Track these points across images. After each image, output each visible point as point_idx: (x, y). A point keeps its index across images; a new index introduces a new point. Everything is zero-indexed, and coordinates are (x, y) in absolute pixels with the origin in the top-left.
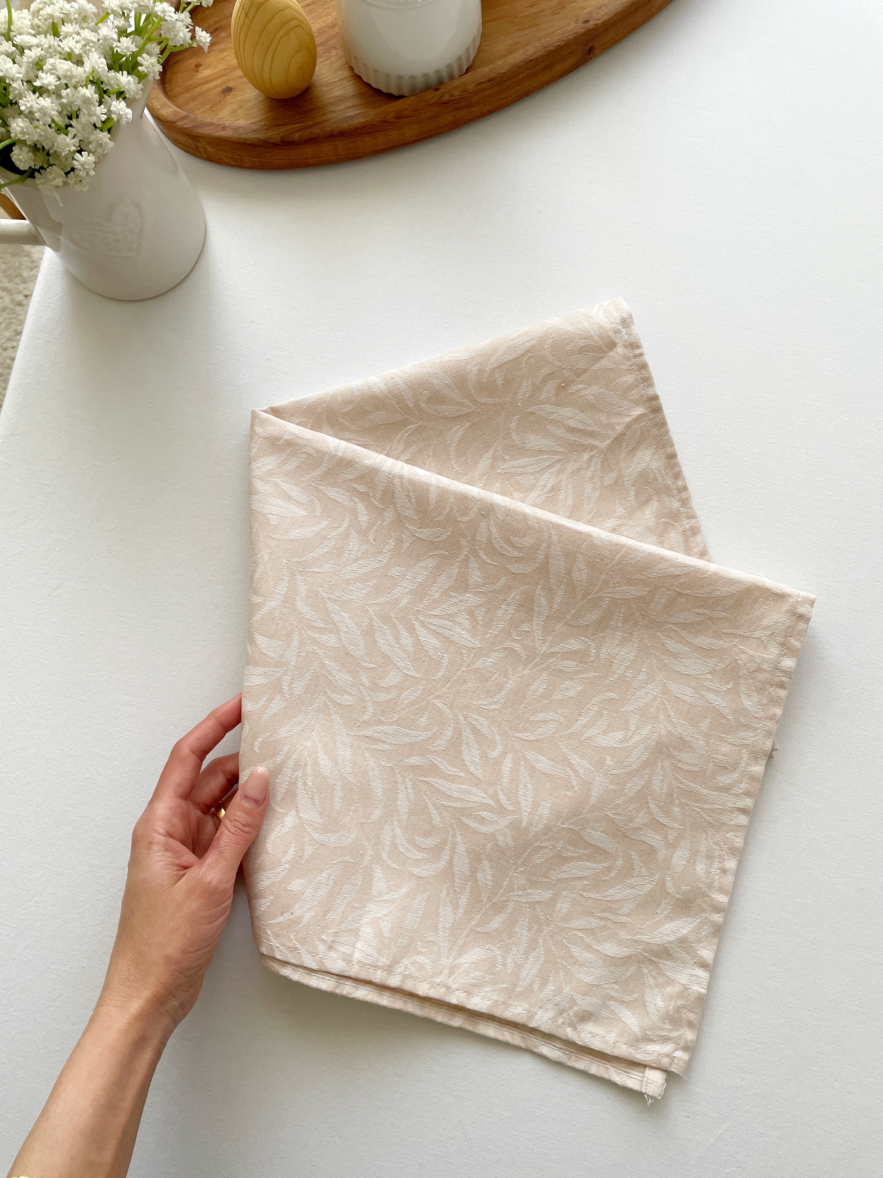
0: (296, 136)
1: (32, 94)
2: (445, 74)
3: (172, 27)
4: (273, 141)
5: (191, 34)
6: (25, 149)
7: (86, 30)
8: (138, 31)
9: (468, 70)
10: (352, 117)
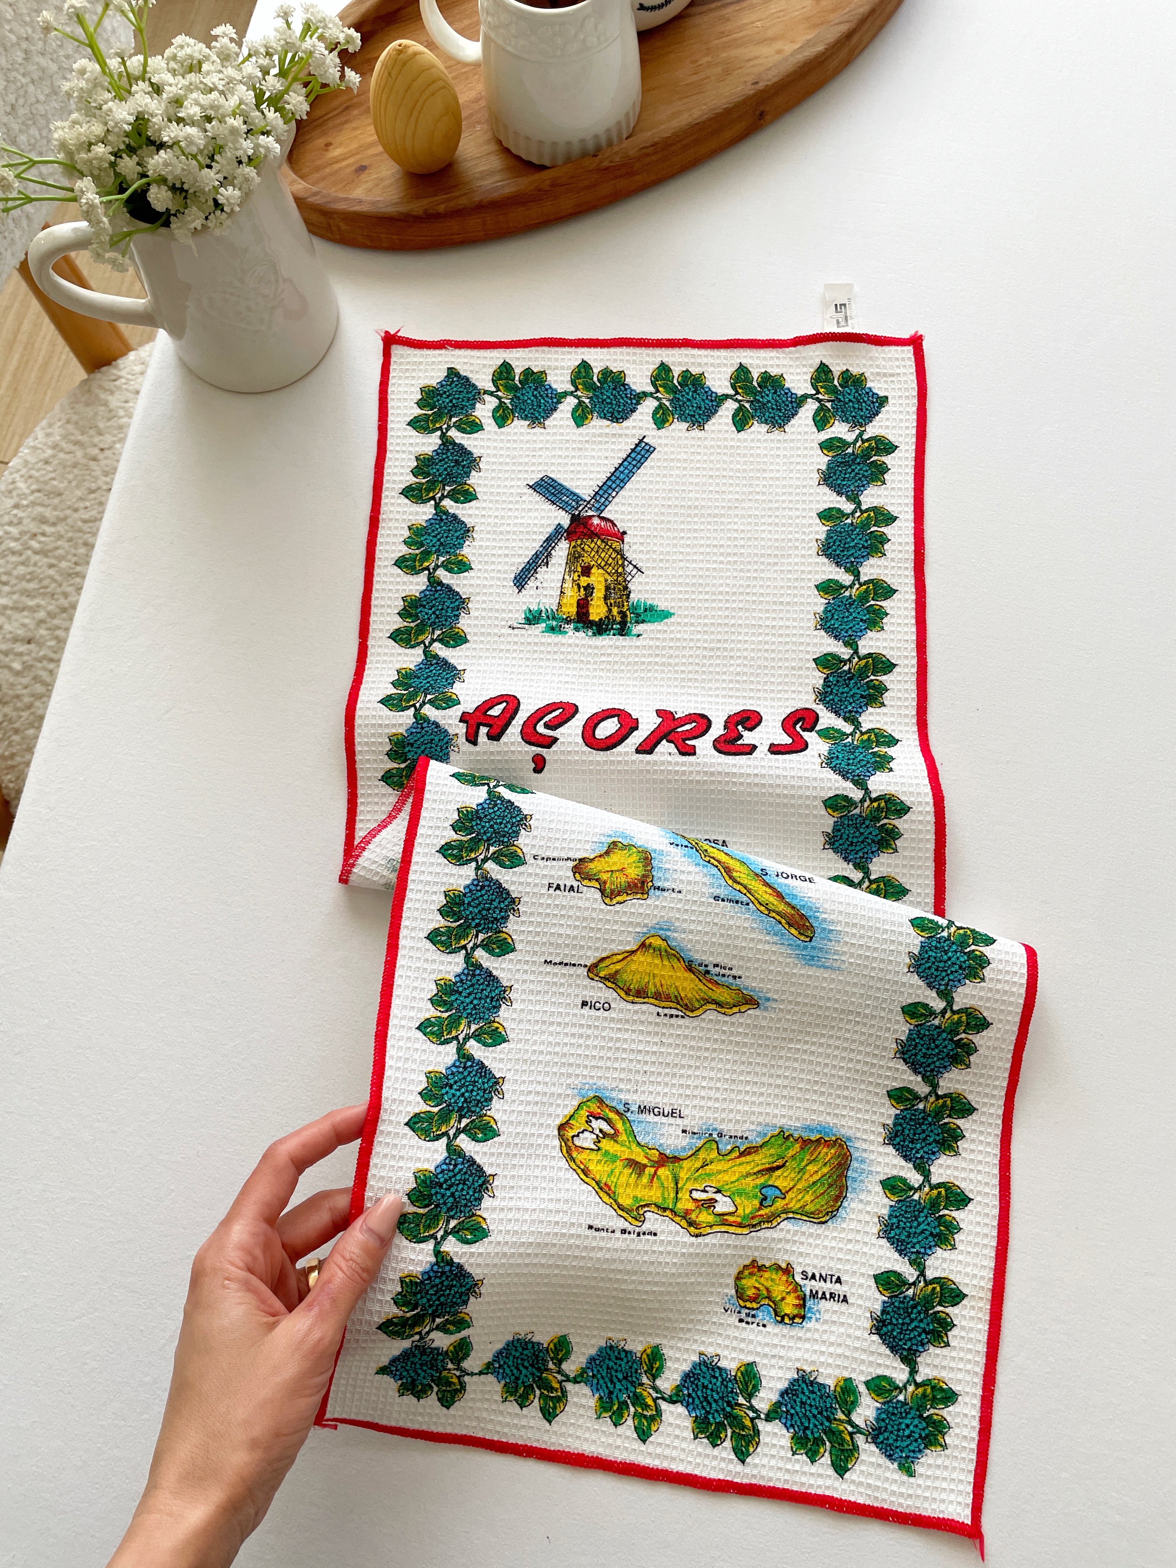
0: (441, 208)
1: (175, 125)
2: (603, 141)
3: (321, 64)
4: (415, 214)
5: (340, 73)
6: (164, 188)
8: (283, 73)
9: (628, 138)
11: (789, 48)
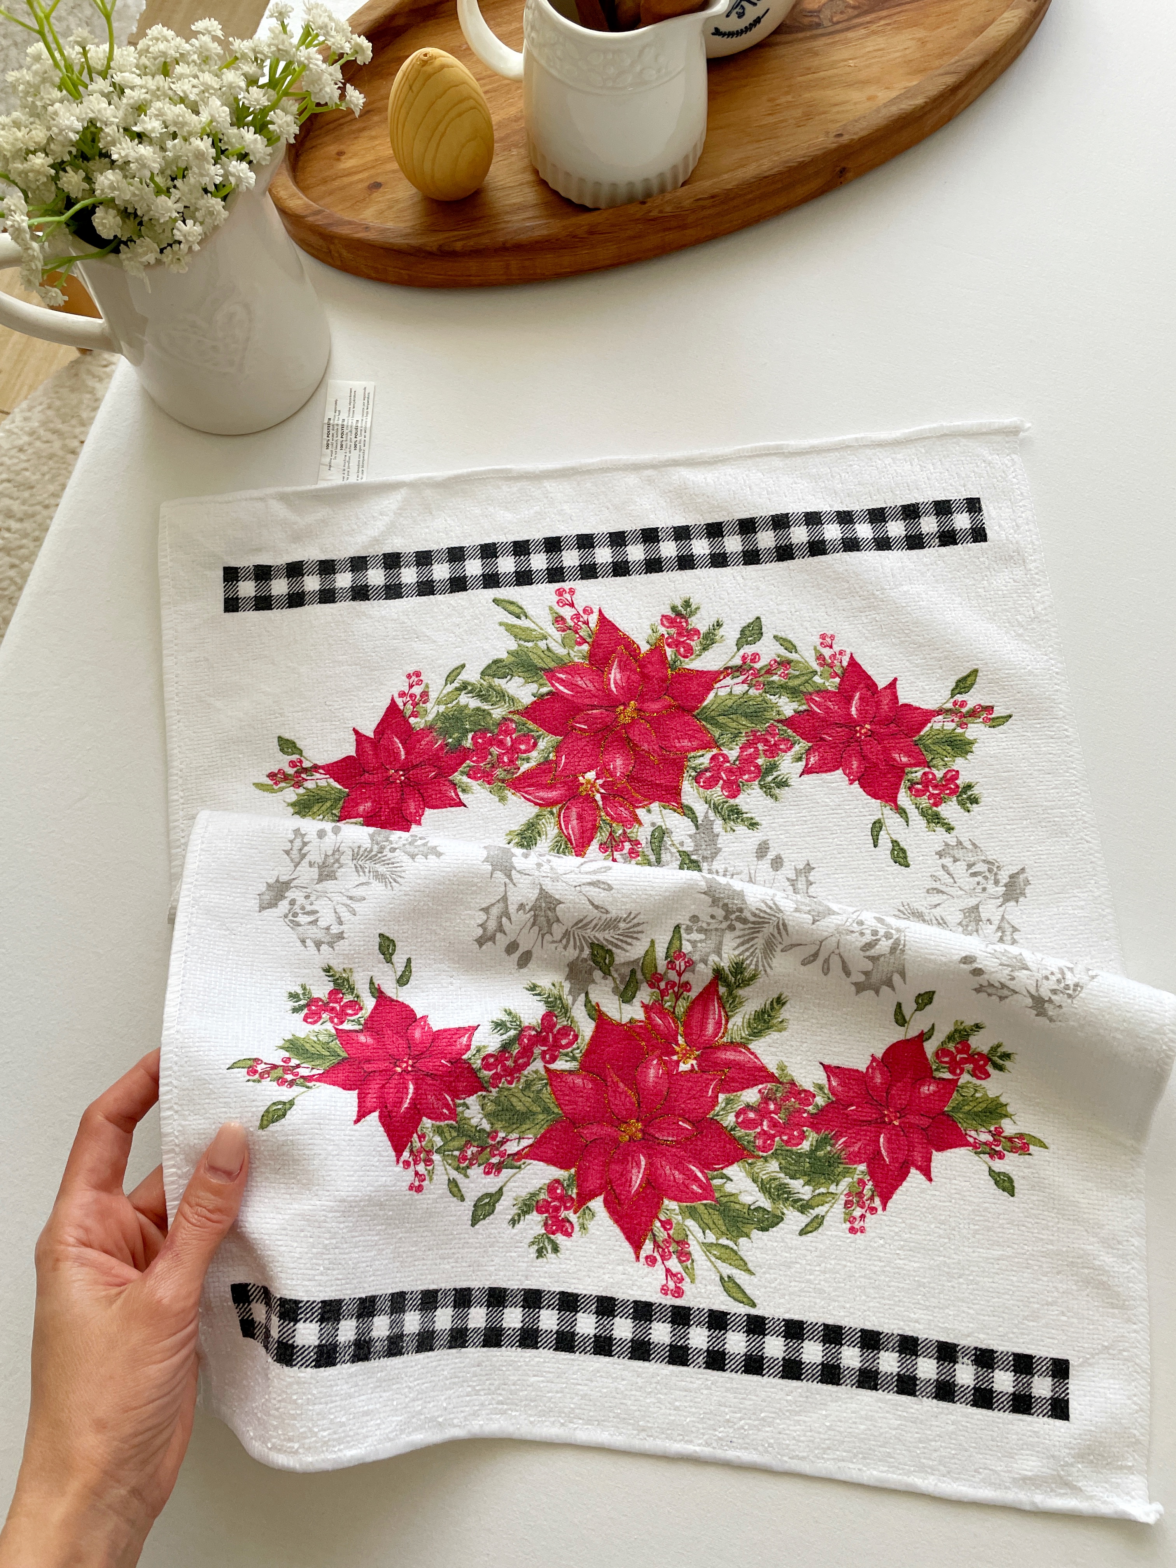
0: (458, 246)
1: (129, 140)
2: (655, 185)
3: (317, 79)
4: (428, 248)
5: (340, 91)
6: (113, 212)
7: (207, 73)
8: (273, 84)
9: (683, 185)
10: (532, 228)
11: (884, 96)
